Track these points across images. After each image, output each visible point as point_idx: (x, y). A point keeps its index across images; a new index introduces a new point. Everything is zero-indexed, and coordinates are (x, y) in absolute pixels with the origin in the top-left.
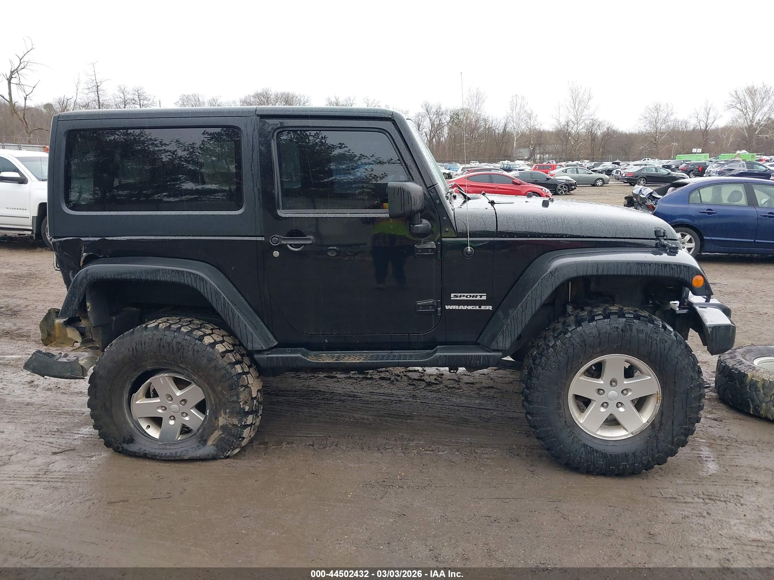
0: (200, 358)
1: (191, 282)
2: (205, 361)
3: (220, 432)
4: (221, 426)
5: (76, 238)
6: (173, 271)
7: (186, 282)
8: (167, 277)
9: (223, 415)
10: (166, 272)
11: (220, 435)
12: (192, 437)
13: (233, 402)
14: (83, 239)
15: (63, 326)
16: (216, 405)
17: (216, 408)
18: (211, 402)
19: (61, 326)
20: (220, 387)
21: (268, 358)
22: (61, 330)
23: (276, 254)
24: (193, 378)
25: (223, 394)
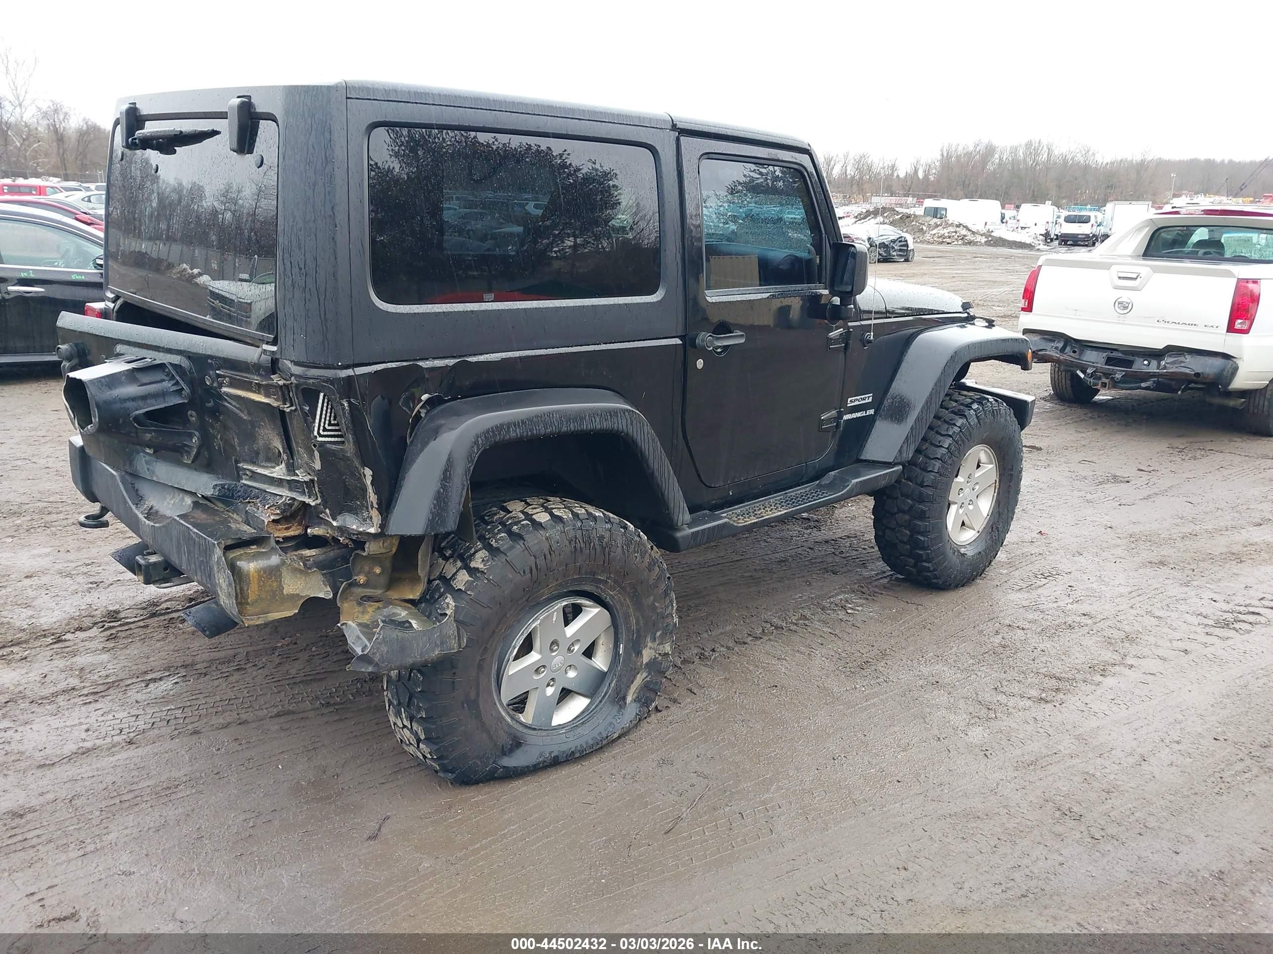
3: (645, 675)
4: (647, 664)
5: (408, 363)
9: (650, 644)
10: (594, 413)
11: (643, 680)
14: (421, 363)
15: (270, 573)
16: (638, 631)
17: (639, 636)
18: (628, 629)
19: (265, 573)
20: (652, 598)
21: (693, 533)
22: (264, 582)
23: (700, 364)
24: (609, 595)
25: (654, 608)
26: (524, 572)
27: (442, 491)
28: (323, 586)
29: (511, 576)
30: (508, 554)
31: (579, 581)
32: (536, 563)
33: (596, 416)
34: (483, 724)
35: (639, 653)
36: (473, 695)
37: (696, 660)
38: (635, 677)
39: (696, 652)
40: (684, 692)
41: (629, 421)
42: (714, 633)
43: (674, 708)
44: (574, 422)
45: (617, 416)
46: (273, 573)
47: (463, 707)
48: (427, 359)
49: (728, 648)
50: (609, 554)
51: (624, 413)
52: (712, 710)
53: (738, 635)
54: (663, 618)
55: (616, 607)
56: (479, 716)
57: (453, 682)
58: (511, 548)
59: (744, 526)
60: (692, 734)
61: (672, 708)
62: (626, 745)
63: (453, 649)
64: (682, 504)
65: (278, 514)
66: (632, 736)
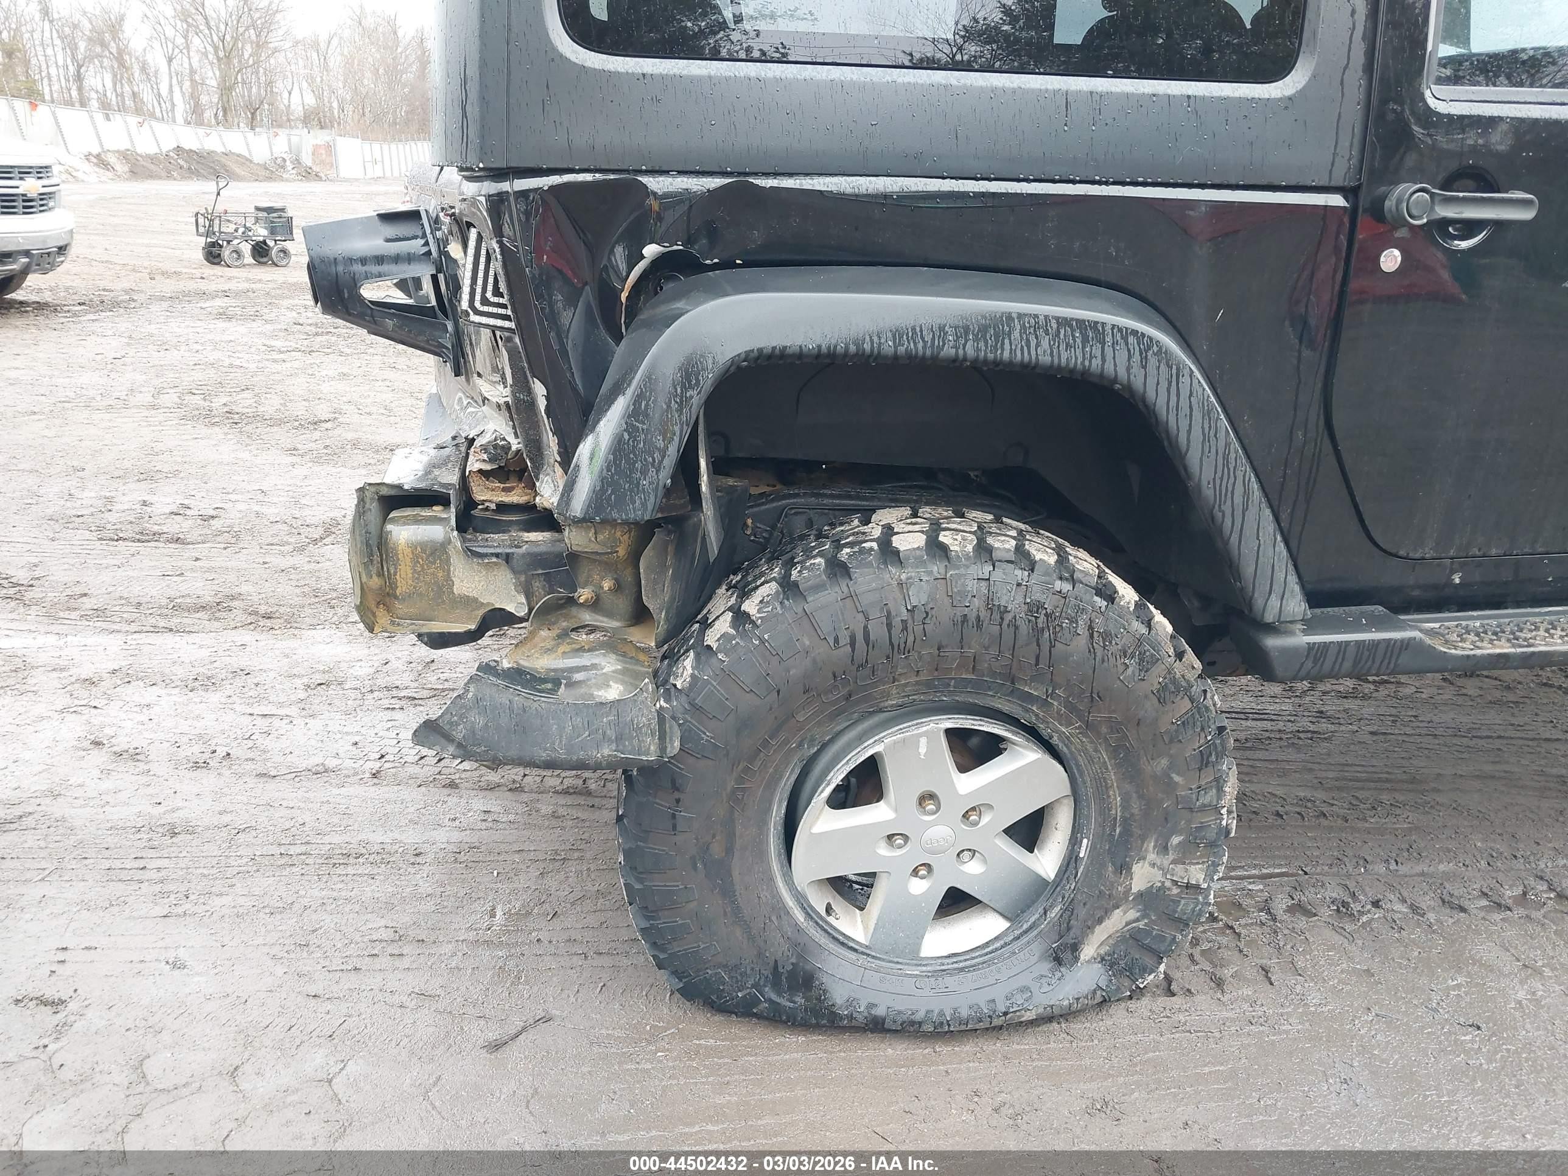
0: (1112, 660)
1: (1128, 369)
2: (1130, 671)
3: (1132, 914)
4: (1140, 895)
5: (612, 177)
6: (1063, 322)
7: (1109, 368)
8: (1038, 345)
9: (1152, 856)
10: (1037, 326)
11: (1127, 924)
12: (1025, 940)
13: (1203, 808)
14: (648, 181)
15: (432, 553)
16: (1125, 821)
17: (1127, 832)
18: (1104, 810)
19: (424, 551)
20: (1164, 762)
21: (1311, 647)
22: (422, 566)
23: (1391, 260)
24: (1059, 731)
25: (1170, 786)
26: (836, 640)
27: (626, 436)
28: (514, 593)
29: (807, 643)
30: (809, 599)
31: (979, 686)
32: (866, 627)
33: (1041, 333)
34: (737, 911)
35: (1124, 869)
36: (717, 850)
37: (1326, 913)
38: (1107, 913)
39: (1334, 895)
40: (1250, 973)
41: (1137, 357)
42: (1403, 869)
43: (1204, 1001)
44: (976, 339)
45: (1103, 343)
46: (436, 552)
47: (695, 868)
48: (665, 172)
49: (1414, 909)
50: (1052, 646)
51: (1125, 339)
52: (1287, 1032)
53: (1456, 889)
54: (1191, 810)
55: (1075, 759)
56: (728, 892)
57: (674, 816)
58: (819, 588)
59: (1468, 656)
60: (1207, 1070)
61: (1199, 998)
62: (1053, 1041)
63: (647, 754)
64: (1280, 575)
65: (484, 461)
66: (1076, 1027)
